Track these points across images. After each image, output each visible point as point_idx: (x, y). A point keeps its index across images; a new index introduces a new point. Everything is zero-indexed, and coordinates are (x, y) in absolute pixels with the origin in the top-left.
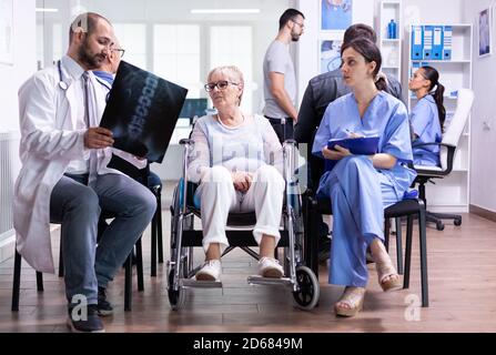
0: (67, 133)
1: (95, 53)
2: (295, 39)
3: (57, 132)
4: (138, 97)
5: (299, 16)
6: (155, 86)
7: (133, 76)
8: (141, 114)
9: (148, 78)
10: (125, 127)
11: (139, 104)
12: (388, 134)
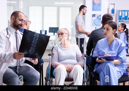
0: (7, 53)
1: (18, 24)
2: (84, 14)
3: (5, 53)
4: (32, 41)
5: (85, 7)
6: (38, 36)
7: (29, 34)
8: (34, 46)
9: (35, 34)
10: (28, 51)
11: (32, 43)
12: (119, 53)
